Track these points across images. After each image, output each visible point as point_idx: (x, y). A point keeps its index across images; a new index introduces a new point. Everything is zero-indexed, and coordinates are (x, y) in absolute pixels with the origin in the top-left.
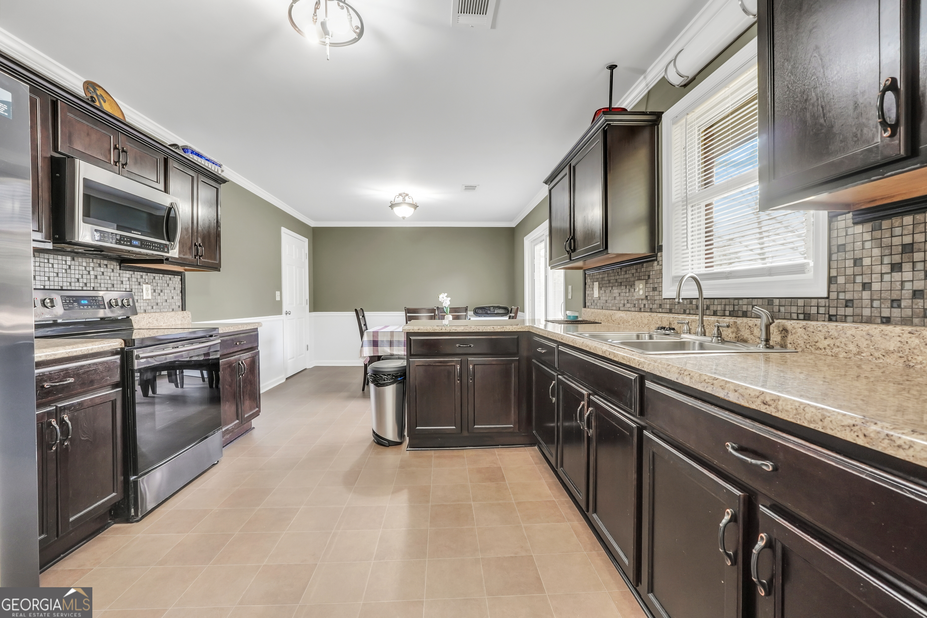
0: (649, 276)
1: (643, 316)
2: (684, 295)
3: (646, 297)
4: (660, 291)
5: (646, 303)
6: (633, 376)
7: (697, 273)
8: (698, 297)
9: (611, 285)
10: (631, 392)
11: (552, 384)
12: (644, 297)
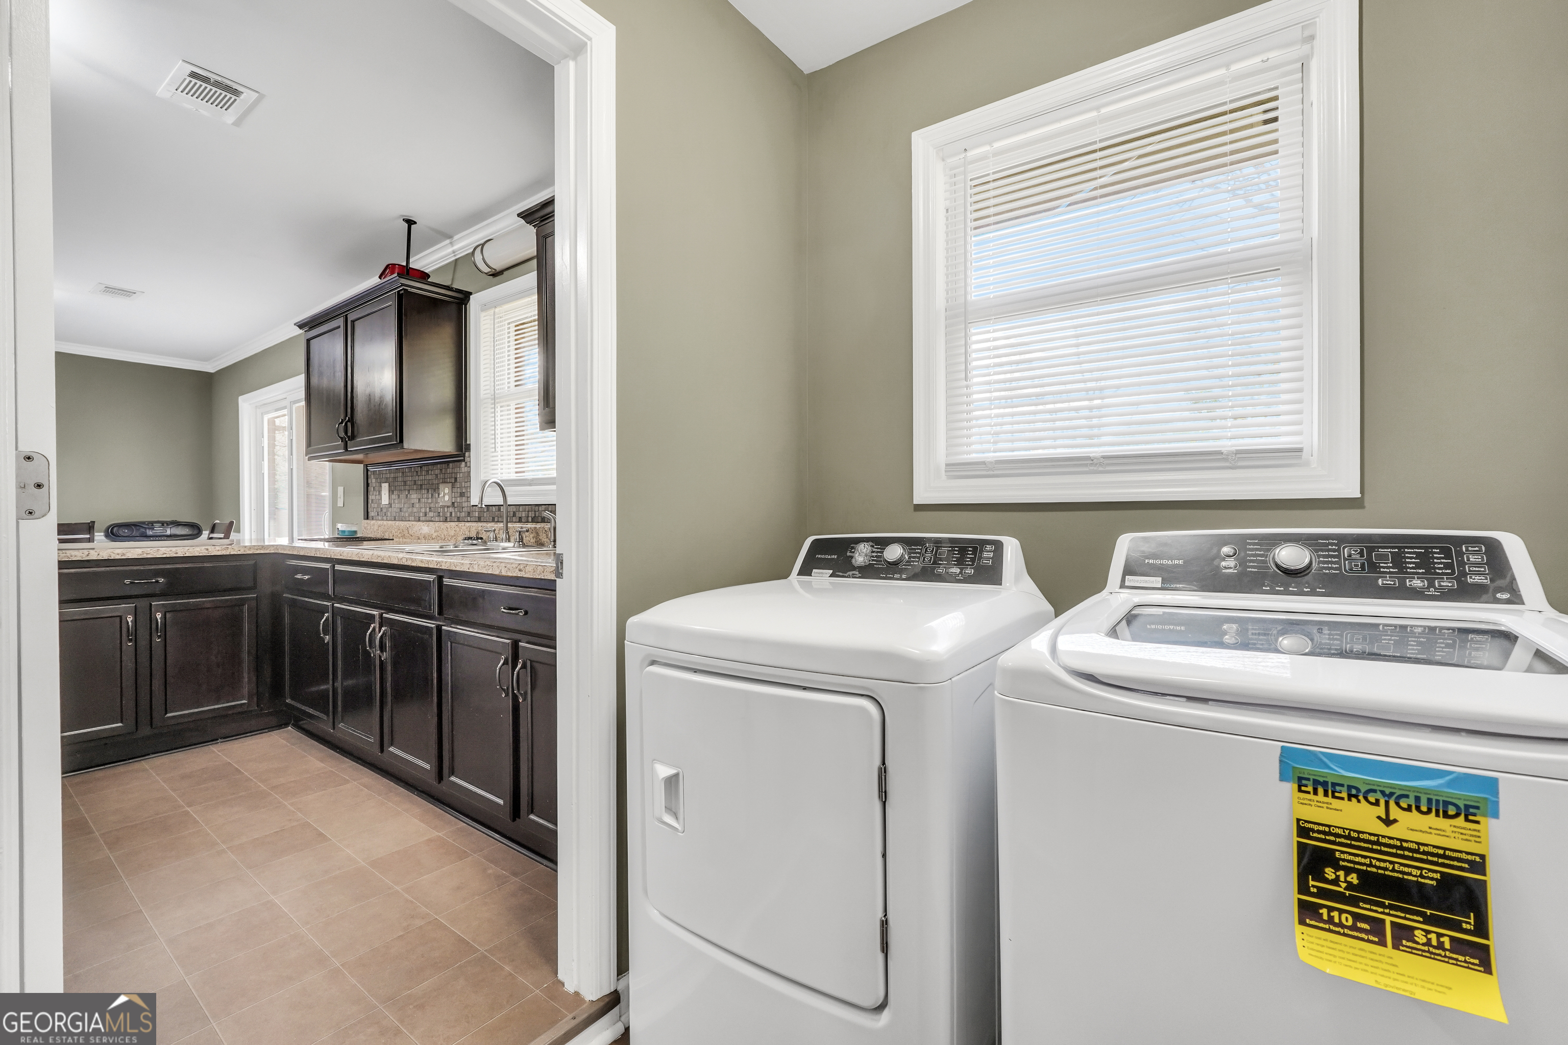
0: (456, 479)
1: (448, 526)
2: (487, 501)
3: (453, 503)
4: (468, 497)
5: (453, 511)
6: (431, 578)
7: (500, 478)
8: (503, 504)
9: (407, 487)
10: (430, 593)
11: (325, 618)
12: (450, 504)
